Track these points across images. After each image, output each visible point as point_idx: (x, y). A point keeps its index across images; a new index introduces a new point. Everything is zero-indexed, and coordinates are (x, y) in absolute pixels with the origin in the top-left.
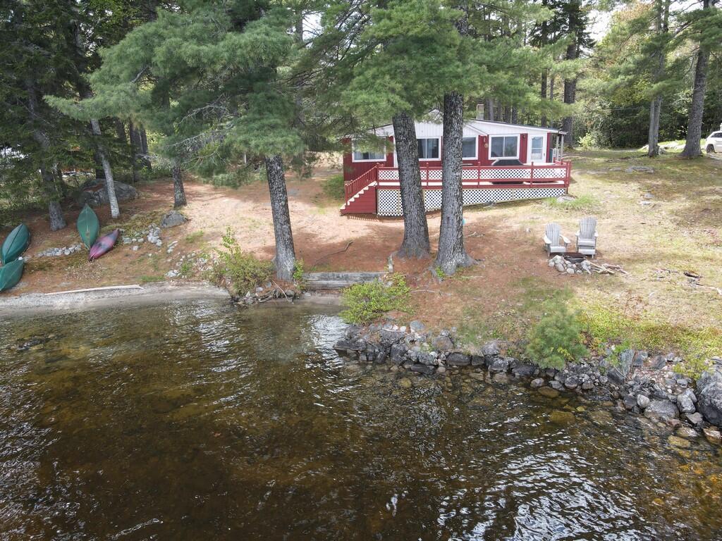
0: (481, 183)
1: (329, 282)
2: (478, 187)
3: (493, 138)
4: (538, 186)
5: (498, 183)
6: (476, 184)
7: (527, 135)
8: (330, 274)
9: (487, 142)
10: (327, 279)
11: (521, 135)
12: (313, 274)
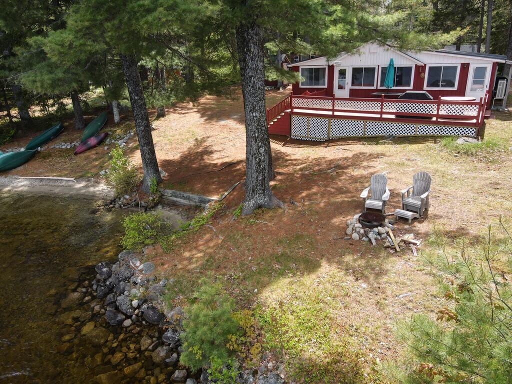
0: (384, 116)
1: (178, 199)
2: (381, 119)
3: (430, 68)
4: (444, 123)
5: (401, 117)
6: (378, 116)
7: (468, 64)
8: (178, 192)
9: (424, 72)
10: (176, 197)
11: (462, 64)
12: (167, 191)
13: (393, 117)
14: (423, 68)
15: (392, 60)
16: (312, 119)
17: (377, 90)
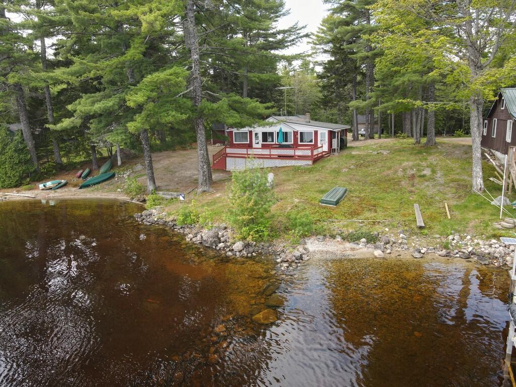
0: (272, 156)
3: (300, 133)
5: (281, 157)
7: (317, 131)
9: (298, 135)
11: (314, 131)
13: (277, 156)
14: (297, 132)
15: (281, 129)
16: (237, 159)
17: (275, 144)
